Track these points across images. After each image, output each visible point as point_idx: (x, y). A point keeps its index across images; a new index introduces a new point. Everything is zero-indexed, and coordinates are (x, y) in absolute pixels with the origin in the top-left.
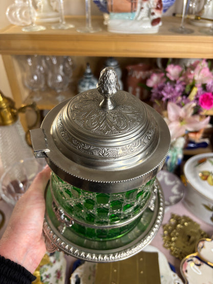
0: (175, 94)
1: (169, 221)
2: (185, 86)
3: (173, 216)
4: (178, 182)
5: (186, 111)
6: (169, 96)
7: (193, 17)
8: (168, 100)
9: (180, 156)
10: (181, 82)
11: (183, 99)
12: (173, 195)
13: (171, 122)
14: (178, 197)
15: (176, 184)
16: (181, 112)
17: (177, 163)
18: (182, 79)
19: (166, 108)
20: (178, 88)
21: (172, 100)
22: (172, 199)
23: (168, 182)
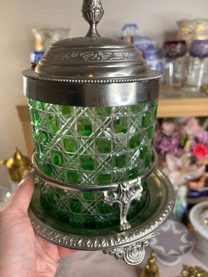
0: (171, 147)
1: (182, 273)
2: (180, 140)
3: (185, 268)
4: (186, 230)
5: (183, 161)
6: (166, 149)
7: (179, 85)
8: (166, 153)
9: (184, 204)
10: (176, 137)
11: (179, 151)
12: (183, 244)
13: (170, 172)
14: (187, 246)
15: (184, 233)
16: (179, 162)
17: (182, 211)
18: (176, 134)
19: (164, 160)
20: (174, 142)
21: (170, 152)
22: (182, 248)
23: (176, 232)
